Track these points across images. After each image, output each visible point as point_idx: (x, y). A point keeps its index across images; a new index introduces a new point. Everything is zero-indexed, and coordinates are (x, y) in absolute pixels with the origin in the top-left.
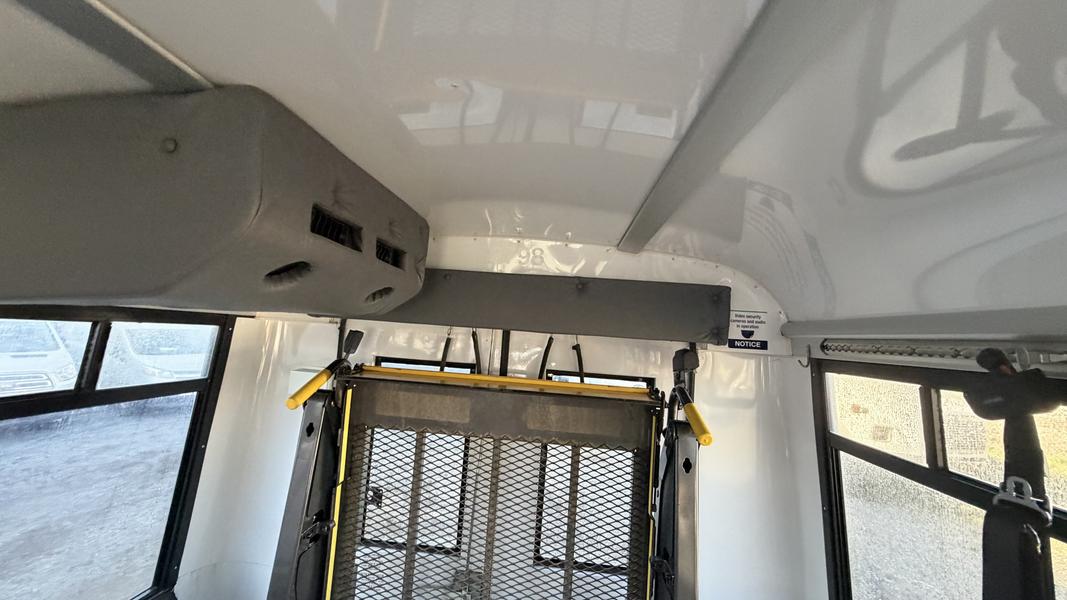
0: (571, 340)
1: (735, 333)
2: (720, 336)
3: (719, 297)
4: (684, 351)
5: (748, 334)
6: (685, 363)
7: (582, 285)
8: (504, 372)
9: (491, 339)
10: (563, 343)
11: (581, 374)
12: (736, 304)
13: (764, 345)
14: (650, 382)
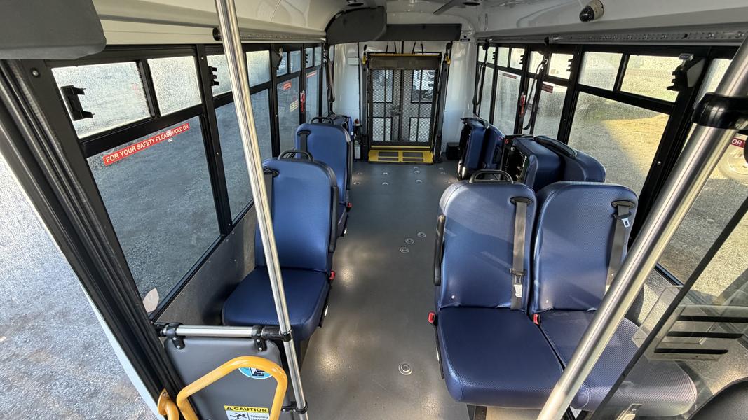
0: (420, 43)
1: (462, 37)
2: (458, 39)
3: (459, 26)
4: (449, 44)
5: (465, 37)
6: (449, 47)
7: (424, 26)
8: (402, 53)
9: (399, 44)
10: (418, 43)
11: (423, 52)
12: (463, 29)
13: (469, 40)
14: (440, 53)
